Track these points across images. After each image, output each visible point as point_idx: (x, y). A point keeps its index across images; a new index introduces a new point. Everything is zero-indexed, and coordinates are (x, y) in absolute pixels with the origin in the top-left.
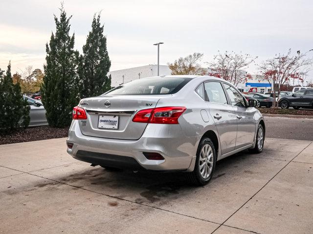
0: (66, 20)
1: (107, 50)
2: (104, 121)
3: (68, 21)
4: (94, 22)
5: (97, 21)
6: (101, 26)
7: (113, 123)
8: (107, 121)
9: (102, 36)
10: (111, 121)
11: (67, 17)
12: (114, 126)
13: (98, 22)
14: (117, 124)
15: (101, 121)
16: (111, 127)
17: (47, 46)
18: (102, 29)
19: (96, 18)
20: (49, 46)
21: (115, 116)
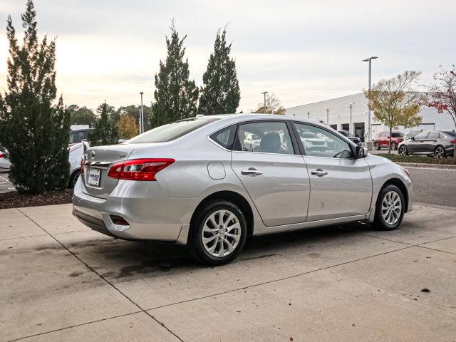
0: (179, 42)
1: (237, 78)
3: (181, 43)
4: (218, 40)
5: (221, 39)
6: (227, 46)
8: (93, 176)
9: (228, 58)
10: (96, 176)
11: (180, 38)
13: (223, 40)
14: (99, 180)
17: (156, 77)
18: (228, 49)
19: (221, 34)
20: (158, 78)
21: (99, 170)
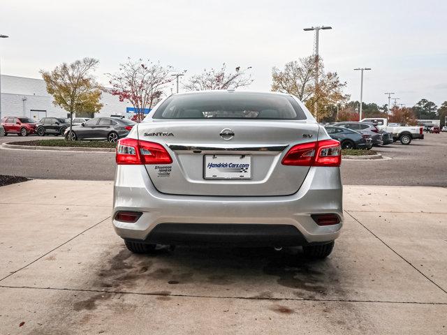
2: (219, 166)
7: (242, 168)
8: (224, 165)
10: (234, 165)
12: (243, 174)
14: (249, 170)
15: (211, 165)
16: (237, 175)
21: (243, 156)
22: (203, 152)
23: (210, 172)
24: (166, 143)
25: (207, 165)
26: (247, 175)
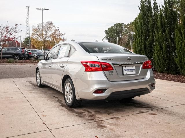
2: (127, 70)
7: (132, 70)
8: (128, 70)
14: (135, 71)
15: (125, 70)
16: (132, 73)
21: (133, 66)
22: (122, 65)
23: (125, 72)
24: (110, 63)
25: (124, 70)
26: (135, 73)
